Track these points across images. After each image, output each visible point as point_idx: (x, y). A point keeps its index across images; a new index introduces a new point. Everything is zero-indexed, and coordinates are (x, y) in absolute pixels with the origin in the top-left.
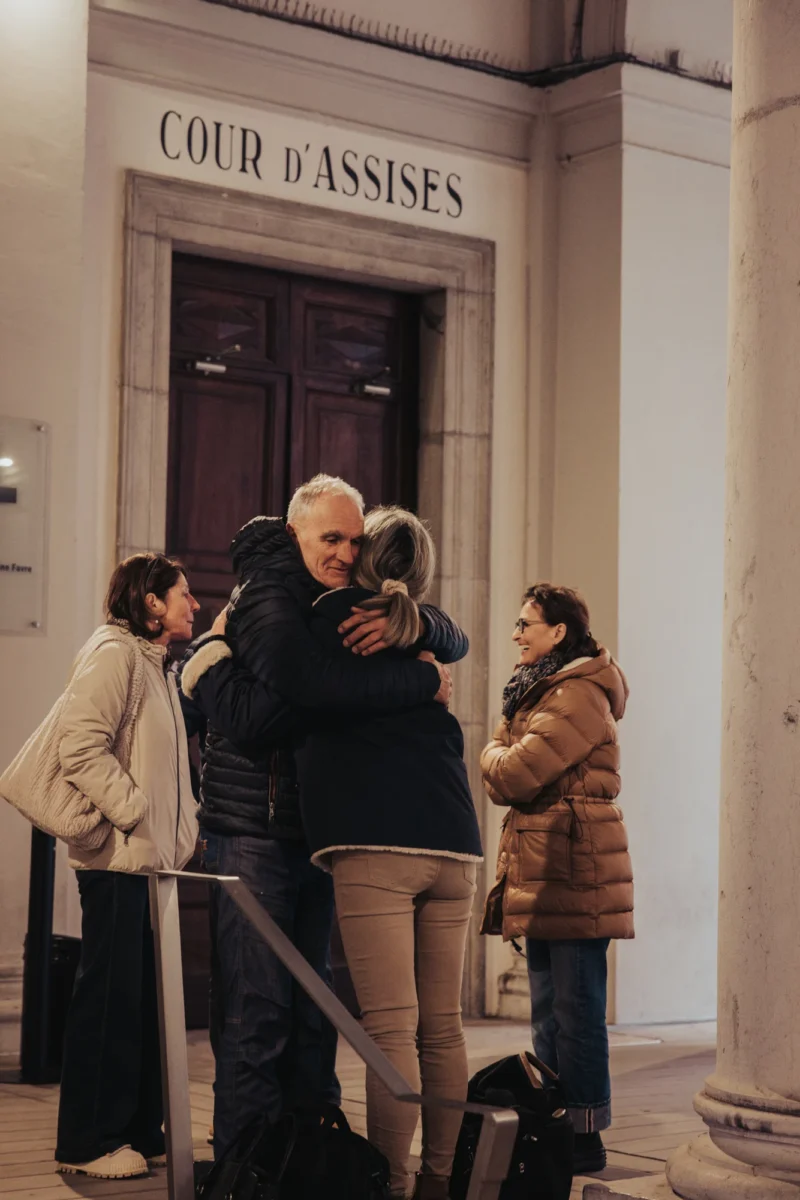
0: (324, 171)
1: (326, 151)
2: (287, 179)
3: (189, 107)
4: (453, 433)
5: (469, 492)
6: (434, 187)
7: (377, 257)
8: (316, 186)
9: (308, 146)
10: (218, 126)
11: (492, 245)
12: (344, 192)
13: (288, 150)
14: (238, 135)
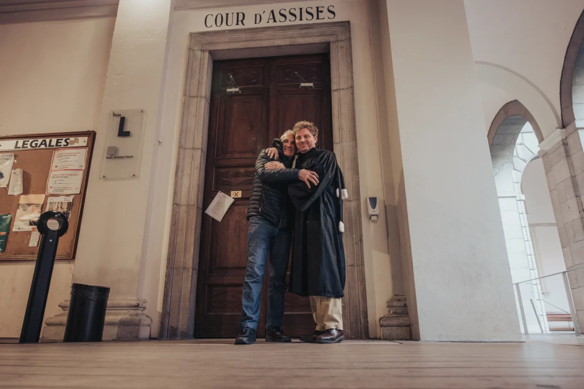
0: (271, 17)
1: (272, 12)
2: (256, 23)
3: (215, 12)
4: (336, 90)
5: (345, 110)
6: (321, 12)
7: (296, 38)
8: (268, 22)
9: (264, 12)
10: (227, 14)
11: (349, 22)
12: (280, 21)
13: (256, 15)
14: (235, 15)
